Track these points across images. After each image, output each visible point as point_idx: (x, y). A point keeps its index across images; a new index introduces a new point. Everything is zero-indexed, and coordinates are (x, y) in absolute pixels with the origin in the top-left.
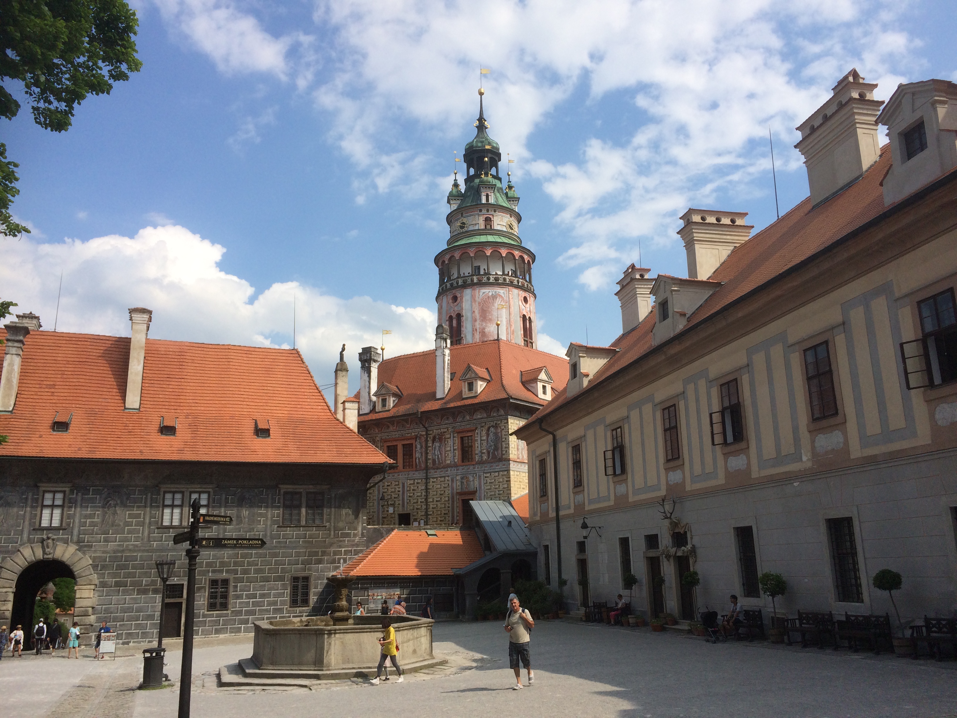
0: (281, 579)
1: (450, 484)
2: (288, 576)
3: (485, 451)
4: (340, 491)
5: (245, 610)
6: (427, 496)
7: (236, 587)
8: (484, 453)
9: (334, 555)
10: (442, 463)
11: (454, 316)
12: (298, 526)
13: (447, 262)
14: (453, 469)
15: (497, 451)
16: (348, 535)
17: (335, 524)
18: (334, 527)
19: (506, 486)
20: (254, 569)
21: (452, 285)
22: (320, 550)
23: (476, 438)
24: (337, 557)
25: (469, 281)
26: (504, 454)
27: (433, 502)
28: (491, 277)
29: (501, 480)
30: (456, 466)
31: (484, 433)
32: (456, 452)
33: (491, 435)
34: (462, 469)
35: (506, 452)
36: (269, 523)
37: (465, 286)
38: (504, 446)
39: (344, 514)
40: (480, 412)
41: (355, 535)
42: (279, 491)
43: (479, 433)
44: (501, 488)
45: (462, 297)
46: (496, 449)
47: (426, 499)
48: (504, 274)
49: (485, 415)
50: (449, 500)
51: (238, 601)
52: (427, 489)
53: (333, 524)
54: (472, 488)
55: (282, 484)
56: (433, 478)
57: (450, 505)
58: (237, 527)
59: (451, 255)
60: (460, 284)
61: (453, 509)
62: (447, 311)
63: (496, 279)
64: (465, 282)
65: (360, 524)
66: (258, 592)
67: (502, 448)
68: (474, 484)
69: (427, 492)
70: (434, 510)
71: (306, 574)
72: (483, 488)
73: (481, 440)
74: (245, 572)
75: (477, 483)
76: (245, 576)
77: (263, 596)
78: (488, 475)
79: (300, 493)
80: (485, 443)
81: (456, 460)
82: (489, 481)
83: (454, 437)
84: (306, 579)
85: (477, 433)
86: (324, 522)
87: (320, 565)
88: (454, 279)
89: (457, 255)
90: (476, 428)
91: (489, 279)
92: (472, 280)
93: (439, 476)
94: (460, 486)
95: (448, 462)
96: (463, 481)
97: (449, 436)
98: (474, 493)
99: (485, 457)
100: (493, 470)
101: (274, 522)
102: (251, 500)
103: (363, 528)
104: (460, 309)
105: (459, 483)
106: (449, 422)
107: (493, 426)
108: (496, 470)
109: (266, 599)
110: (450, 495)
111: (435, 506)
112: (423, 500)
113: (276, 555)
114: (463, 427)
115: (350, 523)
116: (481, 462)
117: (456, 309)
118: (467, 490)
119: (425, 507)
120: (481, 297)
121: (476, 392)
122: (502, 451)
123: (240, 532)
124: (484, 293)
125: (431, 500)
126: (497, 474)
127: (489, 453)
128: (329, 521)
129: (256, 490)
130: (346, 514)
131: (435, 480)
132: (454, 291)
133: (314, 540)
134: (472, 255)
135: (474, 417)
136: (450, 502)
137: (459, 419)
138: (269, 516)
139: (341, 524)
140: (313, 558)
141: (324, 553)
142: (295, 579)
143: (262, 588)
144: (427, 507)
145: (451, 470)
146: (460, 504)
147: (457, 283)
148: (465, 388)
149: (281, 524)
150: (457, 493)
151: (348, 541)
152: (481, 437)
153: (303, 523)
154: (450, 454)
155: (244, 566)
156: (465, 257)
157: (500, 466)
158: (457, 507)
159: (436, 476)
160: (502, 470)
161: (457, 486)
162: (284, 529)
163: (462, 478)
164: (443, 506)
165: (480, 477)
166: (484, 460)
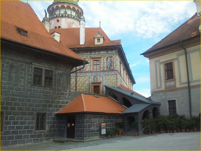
0: (31, 114)
1: (88, 79)
2: (35, 113)
3: (105, 66)
4: (60, 72)
5: (12, 131)
6: (76, 84)
7: (7, 117)
8: (105, 67)
9: (57, 103)
10: (84, 70)
11: (57, 27)
12: (41, 86)
13: (55, 8)
14: (90, 73)
15: (111, 67)
16: (63, 94)
17: (57, 87)
18: (57, 89)
19: (115, 81)
20: (18, 108)
21: (57, 16)
22: (51, 100)
23: (101, 61)
24: (58, 104)
25: (64, 15)
26: (115, 68)
27: (79, 86)
28: (72, 16)
29: (113, 78)
30: (91, 72)
31: (105, 59)
32: (92, 66)
33: (109, 60)
34: (94, 74)
35: (116, 67)
36: (26, 82)
37: (62, 16)
38: (115, 64)
39: (62, 83)
40: (104, 51)
41: (66, 94)
42: (32, 66)
43: (103, 59)
44: (113, 82)
45: (61, 21)
46: (111, 66)
47: (76, 85)
48: (76, 16)
49: (106, 53)
50: (87, 86)
51: (8, 126)
52: (76, 81)
53: (56, 88)
54: (99, 81)
55: (33, 63)
56: (79, 76)
57: (88, 88)
58: (9, 82)
59: (57, 6)
60: (60, 16)
61: (89, 89)
62: (54, 25)
63: (74, 17)
64: (62, 15)
65: (68, 89)
66: (19, 121)
67: (114, 66)
68: (100, 79)
69: (76, 82)
70: (80, 90)
71: (44, 112)
72: (104, 81)
73: (104, 62)
74: (13, 109)
75: (101, 79)
76: (13, 111)
77: (22, 123)
78: (107, 76)
79: (42, 69)
80: (105, 64)
81: (91, 70)
82: (107, 78)
83: (90, 60)
84: (44, 115)
85: (102, 59)
86: (53, 86)
87: (51, 108)
88: (58, 14)
89: (60, 6)
90: (101, 57)
91: (71, 16)
92: (65, 15)
93: (83, 76)
94: (93, 80)
95: (87, 70)
96: (95, 78)
97: (88, 60)
98: (100, 83)
99: (105, 69)
100: (109, 74)
101: (29, 83)
102: (17, 68)
103: (70, 91)
104: (60, 25)
105: (92, 79)
106: (88, 54)
107: (109, 57)
108: (111, 74)
109: (23, 125)
110: (88, 84)
111: (80, 88)
112: (74, 85)
113: (29, 101)
114: (95, 57)
115: (64, 88)
116: (104, 71)
117: (58, 24)
118: (96, 82)
119: (75, 88)
120: (68, 22)
121: (101, 43)
122: (114, 67)
123: (10, 85)
124: (69, 21)
125: (78, 85)
126: (111, 76)
127: (107, 67)
128: (55, 86)
129: (20, 63)
130: (62, 84)
131: (81, 77)
132: (58, 18)
133: (48, 94)
134: (66, 7)
135: (101, 53)
136: (88, 86)
137: (93, 53)
138: (26, 79)
139: (60, 88)
140: (48, 104)
141: (52, 102)
142: (38, 115)
143: (22, 118)
144: (76, 88)
145: (88, 74)
146: (93, 88)
147: (59, 15)
148: (96, 41)
149: (32, 84)
150: (92, 83)
151: (63, 97)
152: (104, 61)
153: (43, 85)
154: (88, 67)
155: (12, 105)
156: (63, 7)
157: (113, 73)
158: (91, 89)
159: (81, 76)
160: (114, 74)
161: (92, 80)
162: (34, 87)
163: (94, 77)
164: (84, 88)
165: (103, 77)
166: (105, 70)
